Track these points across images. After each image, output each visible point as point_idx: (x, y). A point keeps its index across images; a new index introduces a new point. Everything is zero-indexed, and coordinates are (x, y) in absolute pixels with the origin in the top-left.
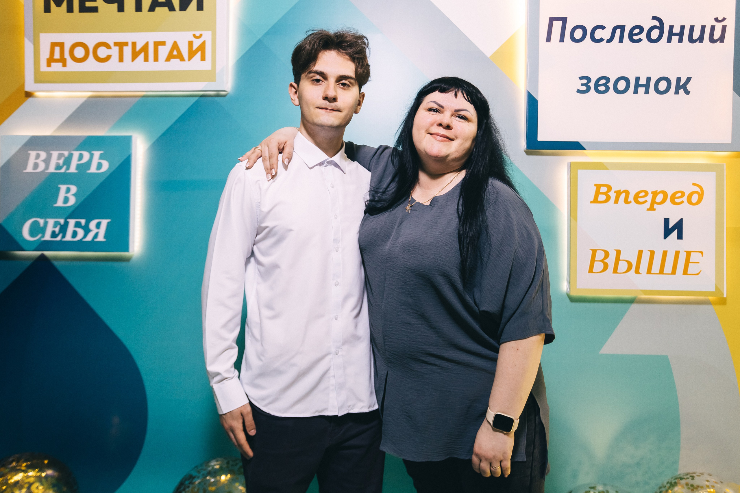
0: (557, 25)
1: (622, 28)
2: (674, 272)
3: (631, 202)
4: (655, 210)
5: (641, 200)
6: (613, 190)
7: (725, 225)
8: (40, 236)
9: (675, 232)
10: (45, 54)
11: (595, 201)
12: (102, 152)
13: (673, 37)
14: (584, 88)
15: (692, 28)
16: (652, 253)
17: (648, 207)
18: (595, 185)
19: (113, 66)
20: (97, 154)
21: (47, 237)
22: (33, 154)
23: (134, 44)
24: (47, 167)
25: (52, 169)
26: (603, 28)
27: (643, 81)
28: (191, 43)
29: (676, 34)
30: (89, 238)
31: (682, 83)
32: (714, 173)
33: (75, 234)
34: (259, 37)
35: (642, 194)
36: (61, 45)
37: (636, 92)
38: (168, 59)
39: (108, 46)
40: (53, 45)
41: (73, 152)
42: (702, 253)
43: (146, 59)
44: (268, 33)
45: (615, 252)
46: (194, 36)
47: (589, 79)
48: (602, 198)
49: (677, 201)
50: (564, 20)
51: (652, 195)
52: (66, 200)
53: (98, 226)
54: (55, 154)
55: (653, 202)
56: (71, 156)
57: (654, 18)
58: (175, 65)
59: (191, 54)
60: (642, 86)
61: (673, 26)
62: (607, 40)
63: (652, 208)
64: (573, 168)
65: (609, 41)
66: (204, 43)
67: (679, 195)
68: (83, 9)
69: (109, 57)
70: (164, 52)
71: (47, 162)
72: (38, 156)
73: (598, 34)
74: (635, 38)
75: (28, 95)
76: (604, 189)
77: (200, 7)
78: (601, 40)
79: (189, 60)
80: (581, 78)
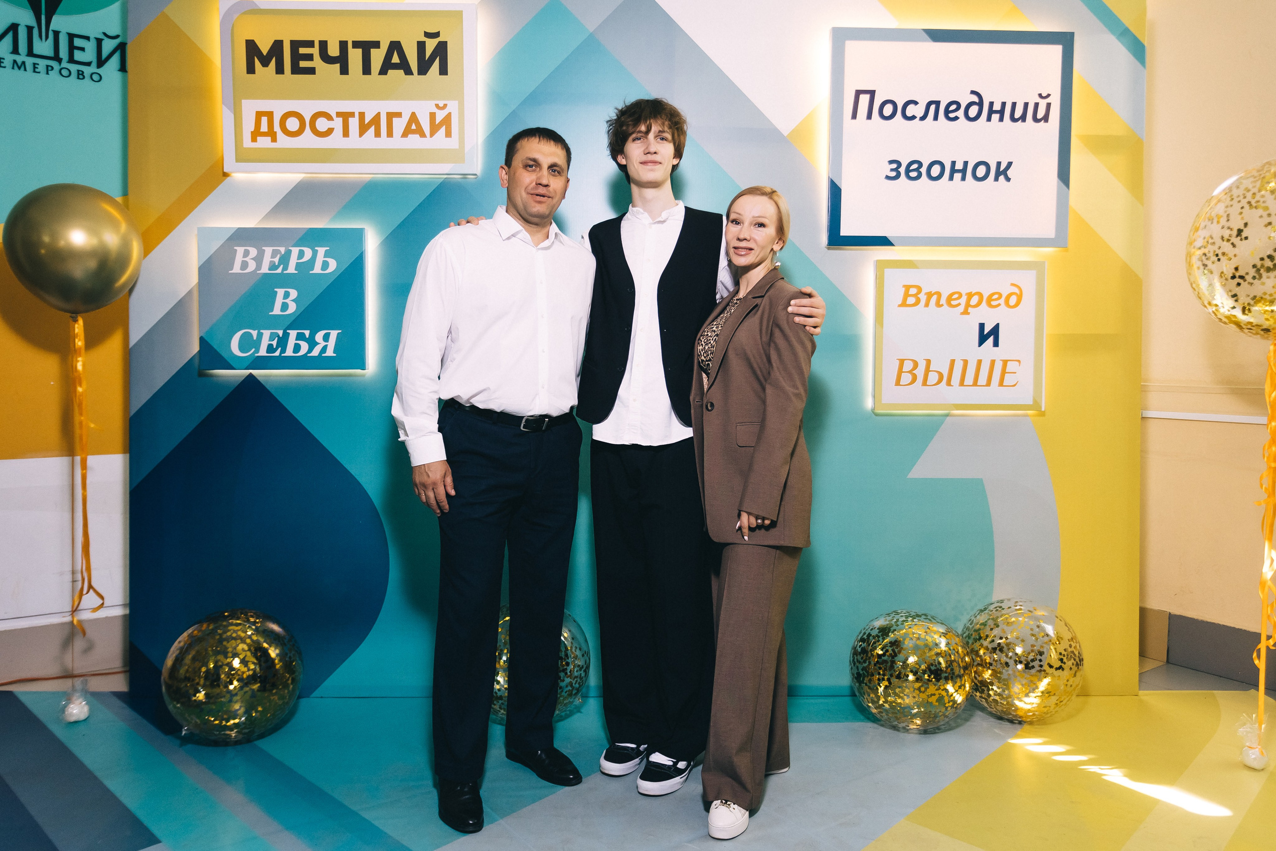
0: (864, 99)
1: (937, 103)
2: (988, 384)
3: (942, 305)
4: (969, 314)
5: (954, 303)
6: (924, 291)
7: (1045, 330)
8: (253, 350)
9: (991, 339)
10: (249, 126)
11: (904, 304)
12: (328, 248)
13: (993, 115)
14: (893, 174)
15: (1014, 105)
16: (966, 362)
17: (962, 311)
18: (904, 286)
19: (336, 141)
20: (321, 251)
21: (263, 352)
22: (240, 250)
23: (362, 115)
24: (259, 266)
25: (265, 269)
26: (916, 103)
27: (959, 166)
28: (433, 116)
29: (996, 112)
30: (316, 352)
31: (1002, 168)
32: (1034, 272)
33: (297, 348)
34: (514, 107)
35: (956, 296)
36: (270, 115)
37: (951, 178)
38: (405, 135)
39: (329, 117)
40: (259, 115)
41: (290, 248)
42: (1019, 361)
43: (378, 134)
44: (524, 103)
45: (924, 363)
46: (437, 106)
47: (899, 164)
48: (911, 300)
49: (994, 303)
50: (872, 93)
51: (966, 297)
52: (285, 307)
53: (326, 338)
54: (268, 251)
55: (968, 305)
56: (288, 253)
57: (973, 92)
58: (414, 141)
59: (434, 129)
60: (958, 171)
61: (993, 102)
62: (920, 117)
63: (966, 312)
64: (881, 266)
65: (923, 118)
66: (450, 114)
67: (996, 296)
68: (296, 70)
69: (330, 131)
70: (399, 125)
71: (259, 260)
72: (246, 253)
73: (911, 110)
74: (952, 115)
75: (226, 175)
76: (913, 291)
77: (443, 71)
78: (913, 117)
79: (432, 135)
80: (891, 162)
